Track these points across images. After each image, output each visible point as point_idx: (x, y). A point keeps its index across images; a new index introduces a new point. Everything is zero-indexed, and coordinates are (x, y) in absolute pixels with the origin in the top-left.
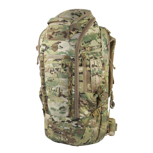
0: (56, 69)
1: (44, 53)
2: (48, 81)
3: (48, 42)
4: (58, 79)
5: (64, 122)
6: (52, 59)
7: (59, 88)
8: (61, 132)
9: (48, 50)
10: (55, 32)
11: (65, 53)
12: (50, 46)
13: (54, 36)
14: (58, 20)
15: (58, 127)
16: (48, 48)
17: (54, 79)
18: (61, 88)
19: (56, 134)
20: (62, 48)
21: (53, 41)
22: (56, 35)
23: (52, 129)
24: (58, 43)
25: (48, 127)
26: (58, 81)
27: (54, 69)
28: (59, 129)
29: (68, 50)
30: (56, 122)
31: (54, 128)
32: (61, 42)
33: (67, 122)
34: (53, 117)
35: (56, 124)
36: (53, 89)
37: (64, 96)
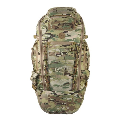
0: (63, 53)
1: (48, 40)
2: (53, 63)
3: (54, 32)
4: (64, 61)
5: (67, 94)
6: (59, 45)
7: (65, 68)
8: (64, 103)
9: (54, 38)
10: (61, 24)
11: (73, 40)
12: (56, 35)
13: (60, 27)
14: (63, 14)
15: (61, 99)
16: (55, 36)
17: (59, 61)
18: (67, 68)
19: (59, 105)
20: (70, 36)
21: (59, 31)
22: (63, 26)
23: (54, 102)
24: (65, 32)
25: (49, 101)
26: (65, 63)
27: (60, 53)
28: (62, 101)
29: (76, 38)
30: (59, 96)
31: (57, 101)
32: (68, 32)
33: (70, 94)
34: (55, 92)
35: (59, 97)
36: (57, 69)
37: (69, 74)
